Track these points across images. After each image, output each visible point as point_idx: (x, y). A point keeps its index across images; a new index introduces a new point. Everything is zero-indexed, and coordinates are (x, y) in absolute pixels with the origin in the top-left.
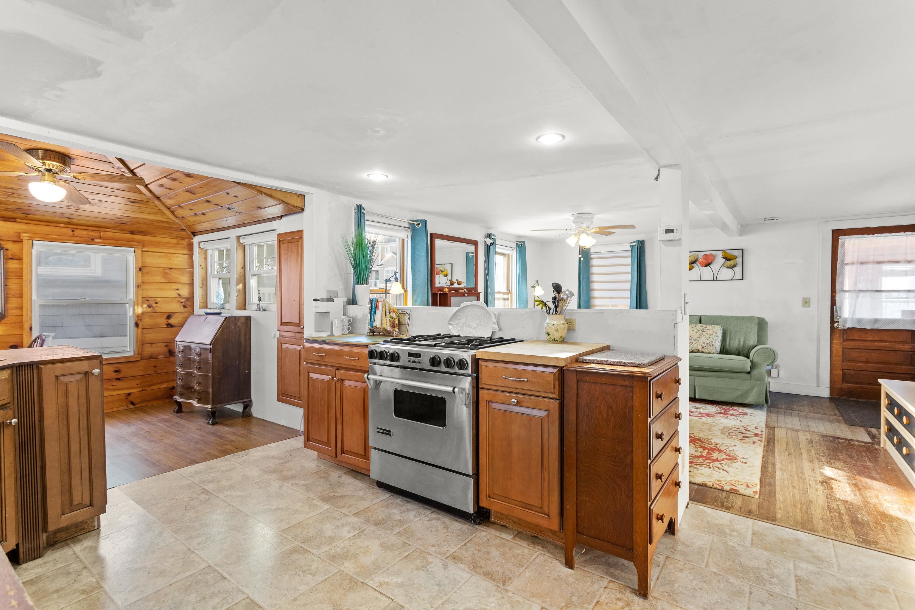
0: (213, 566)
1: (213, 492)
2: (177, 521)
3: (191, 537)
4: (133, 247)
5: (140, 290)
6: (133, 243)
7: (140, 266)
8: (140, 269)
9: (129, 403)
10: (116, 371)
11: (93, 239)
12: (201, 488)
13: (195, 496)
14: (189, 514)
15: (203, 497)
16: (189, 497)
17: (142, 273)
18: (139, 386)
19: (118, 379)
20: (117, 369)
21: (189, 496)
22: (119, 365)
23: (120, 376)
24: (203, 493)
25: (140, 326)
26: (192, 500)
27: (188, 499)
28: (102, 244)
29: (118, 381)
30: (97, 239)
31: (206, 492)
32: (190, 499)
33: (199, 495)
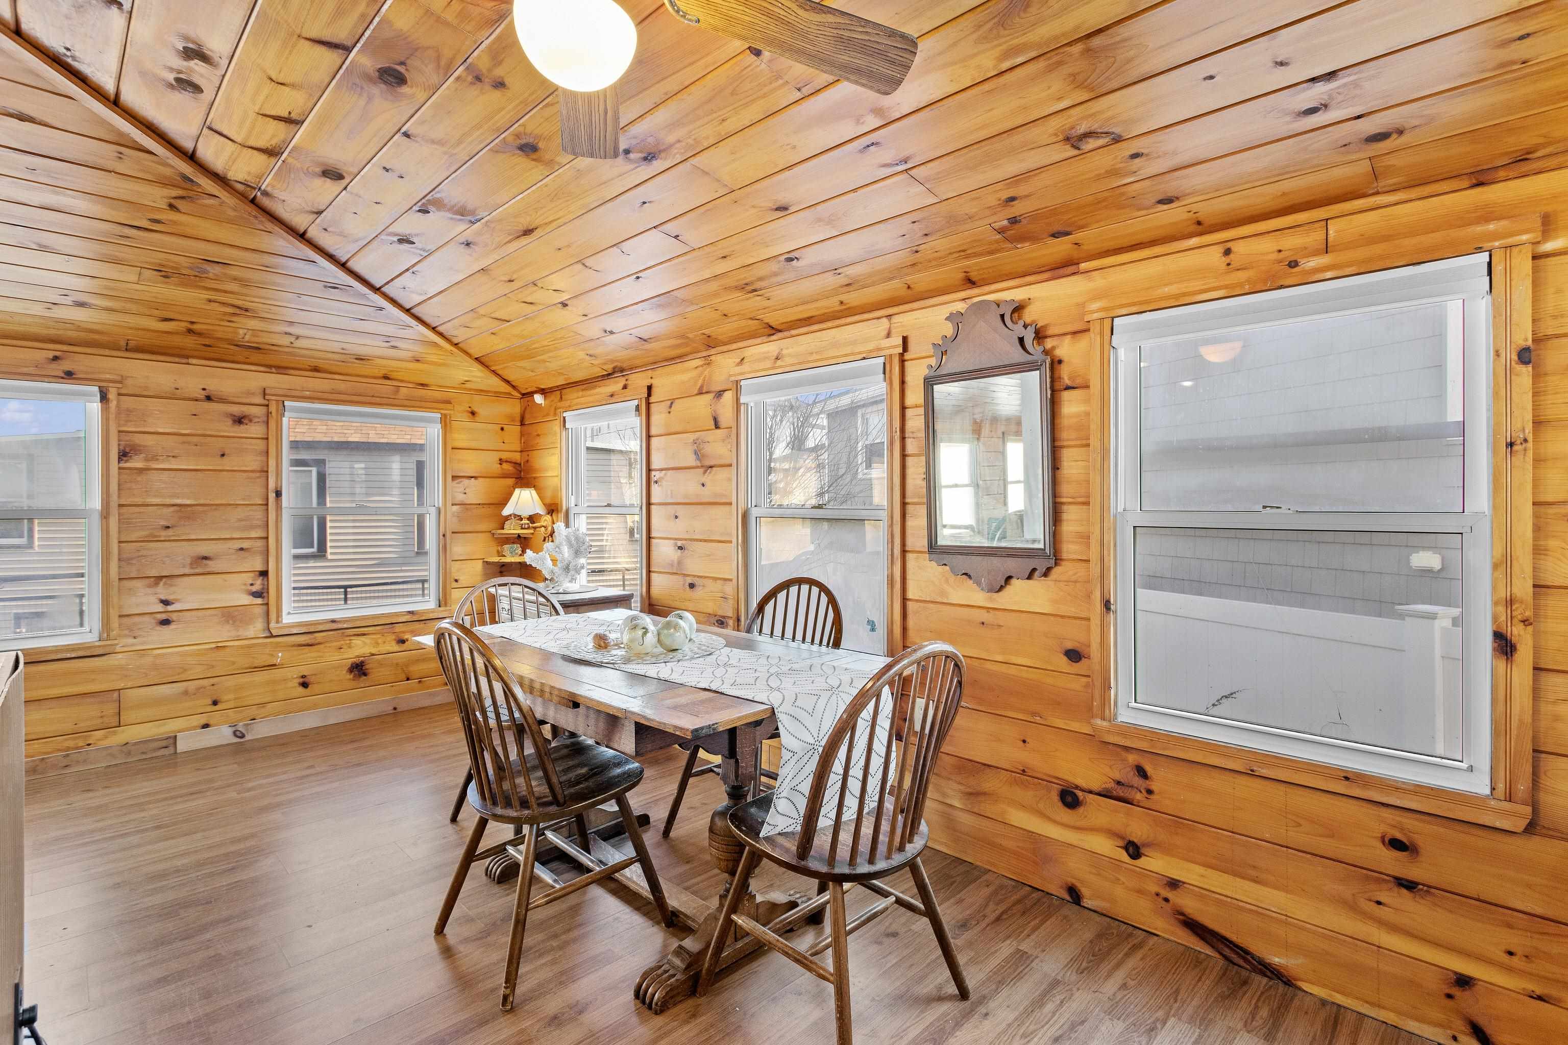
4: (1479, 250)
5: (1524, 464)
6: (1479, 229)
7: (1524, 336)
8: (1524, 356)
9: (1460, 1025)
10: (1396, 844)
11: (1293, 264)
17: (1537, 376)
18: (1515, 961)
19: (1409, 885)
20: (1399, 836)
22: (1409, 822)
23: (1413, 872)
25: (1524, 655)
28: (1329, 275)
29: (1404, 891)
30: (1316, 253)
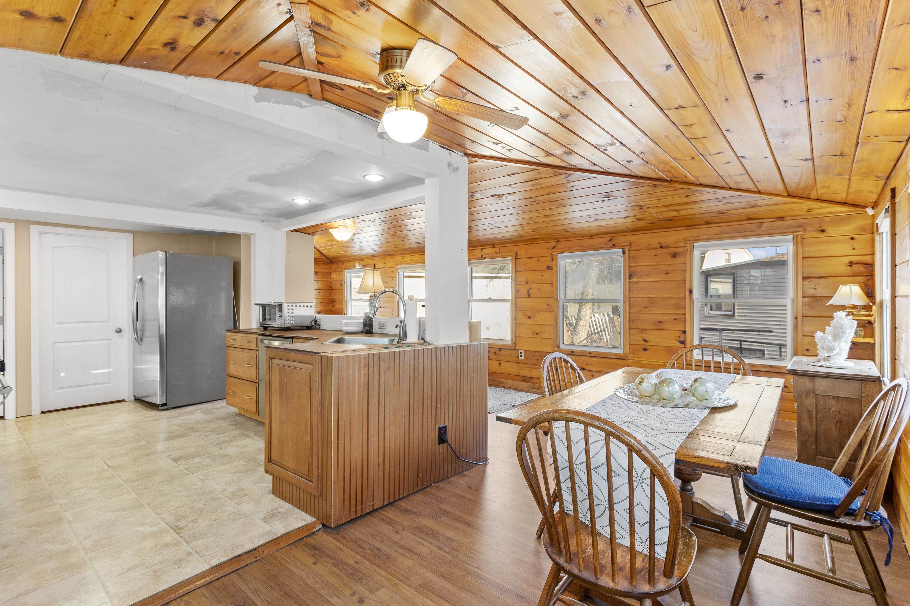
0: (190, 473)
1: (170, 529)
2: (211, 500)
3: (201, 488)
12: (181, 535)
13: (190, 525)
14: (200, 505)
15: (182, 524)
16: (197, 522)
21: (196, 524)
24: (181, 529)
26: (194, 520)
27: (199, 520)
31: (177, 530)
32: (196, 521)
33: (186, 526)
